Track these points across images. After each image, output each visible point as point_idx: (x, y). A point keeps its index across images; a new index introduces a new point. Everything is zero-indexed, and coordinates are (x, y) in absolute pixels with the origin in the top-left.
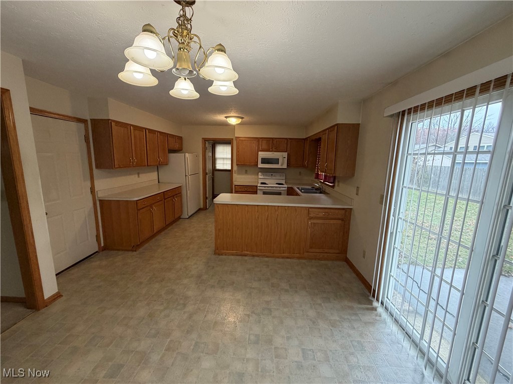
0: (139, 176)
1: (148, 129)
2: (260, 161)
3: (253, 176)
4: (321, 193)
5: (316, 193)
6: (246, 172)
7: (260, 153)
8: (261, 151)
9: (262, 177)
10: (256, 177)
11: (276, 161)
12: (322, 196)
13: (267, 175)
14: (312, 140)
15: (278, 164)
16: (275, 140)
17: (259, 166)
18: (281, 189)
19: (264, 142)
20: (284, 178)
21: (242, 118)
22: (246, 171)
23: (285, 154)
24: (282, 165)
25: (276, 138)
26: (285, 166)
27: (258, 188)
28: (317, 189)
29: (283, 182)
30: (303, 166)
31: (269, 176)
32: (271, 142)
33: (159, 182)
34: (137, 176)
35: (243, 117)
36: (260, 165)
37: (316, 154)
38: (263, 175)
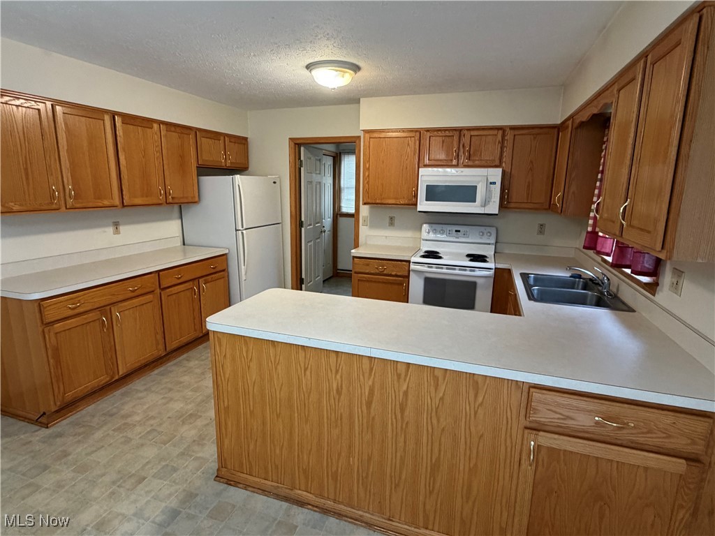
0: (117, 231)
1: (120, 114)
2: (422, 193)
3: (409, 234)
4: (599, 303)
5: (581, 301)
6: (392, 222)
7: (422, 171)
8: (426, 166)
9: (432, 236)
10: (416, 235)
11: (467, 193)
12: (603, 318)
13: (442, 232)
14: (582, 124)
15: (475, 202)
16: (468, 134)
17: (420, 208)
18: (478, 273)
19: (436, 142)
20: (493, 241)
21: (356, 68)
22: (392, 218)
23: (496, 174)
24: (484, 205)
25: (469, 129)
26: (493, 208)
27: (412, 267)
28: (590, 284)
29: (489, 251)
30: (550, 207)
31: (449, 234)
32: (456, 138)
33: (184, 244)
34: (111, 230)
35: (360, 64)
36: (424, 205)
37: (592, 170)
38: (435, 231)
